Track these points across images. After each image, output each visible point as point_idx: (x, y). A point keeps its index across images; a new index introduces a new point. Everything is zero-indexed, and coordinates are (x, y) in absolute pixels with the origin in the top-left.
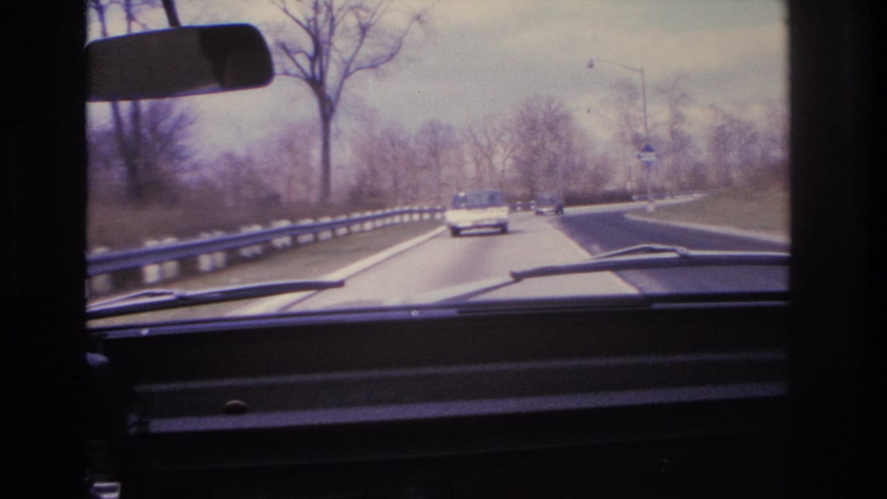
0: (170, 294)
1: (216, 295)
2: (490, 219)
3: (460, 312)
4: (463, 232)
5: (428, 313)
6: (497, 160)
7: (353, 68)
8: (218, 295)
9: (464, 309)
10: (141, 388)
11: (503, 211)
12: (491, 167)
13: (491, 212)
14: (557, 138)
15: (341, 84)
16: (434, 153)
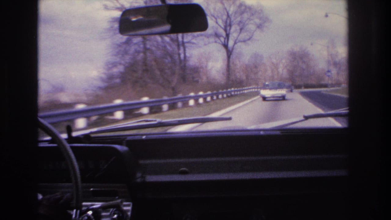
0: (155, 121)
1: (175, 122)
2: (279, 94)
3: (281, 133)
4: (267, 99)
5: (269, 133)
6: (280, 70)
7: (237, 41)
8: (177, 122)
9: (283, 131)
10: (141, 162)
11: (284, 91)
12: (278, 73)
13: (279, 91)
14: (304, 62)
15: (234, 46)
16: (256, 67)
